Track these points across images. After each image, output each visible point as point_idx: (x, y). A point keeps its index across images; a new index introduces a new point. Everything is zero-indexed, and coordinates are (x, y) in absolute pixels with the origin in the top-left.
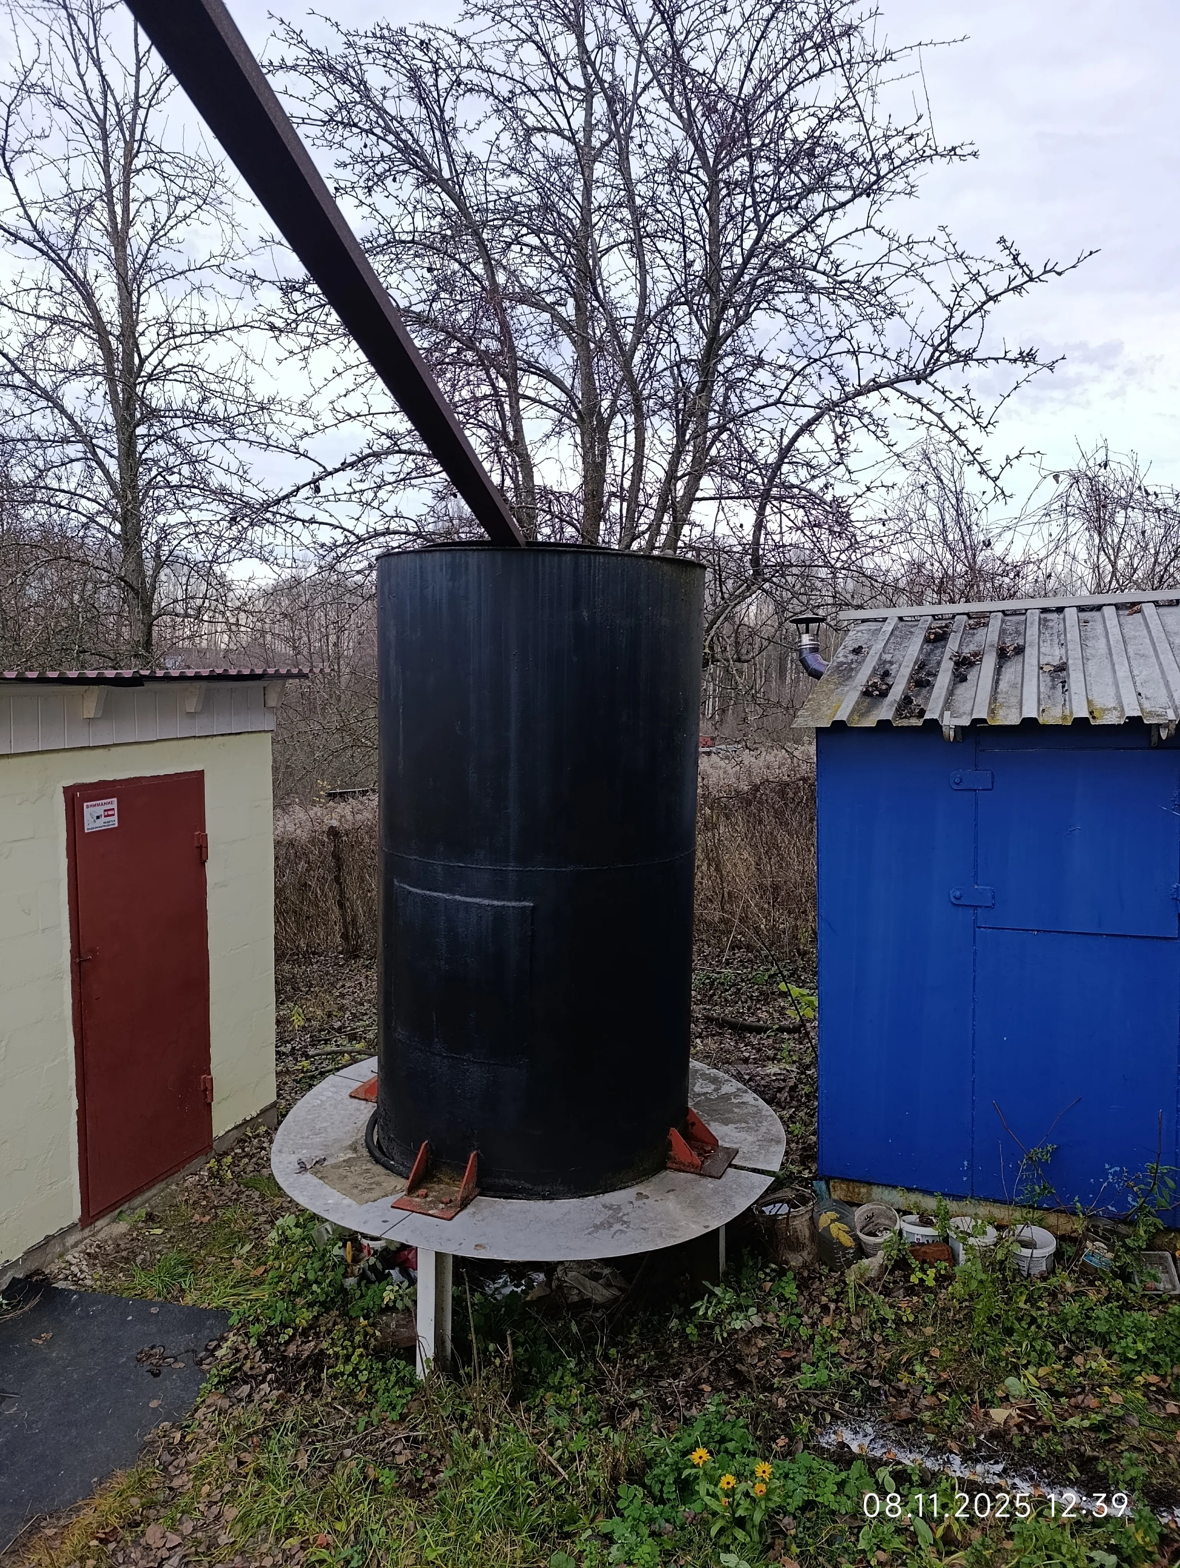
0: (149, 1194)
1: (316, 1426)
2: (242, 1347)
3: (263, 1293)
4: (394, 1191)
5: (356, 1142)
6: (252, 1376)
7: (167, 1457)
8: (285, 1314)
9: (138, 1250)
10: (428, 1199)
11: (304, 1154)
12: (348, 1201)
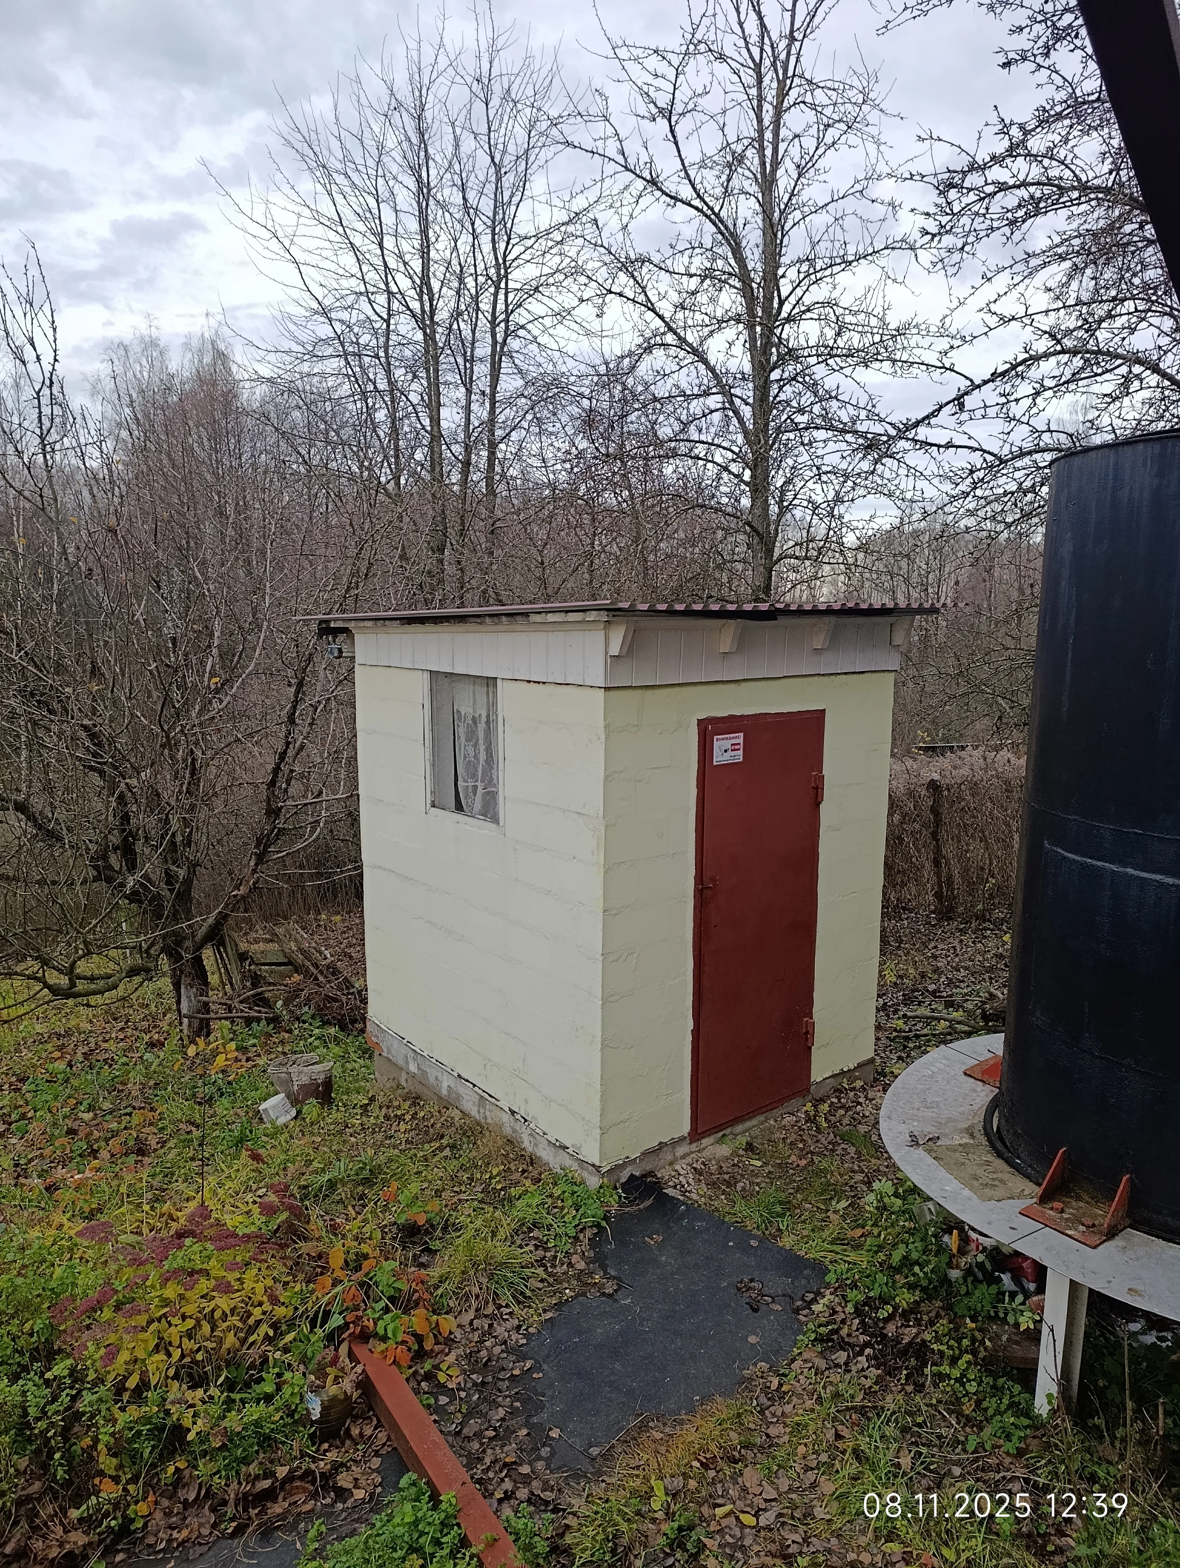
0: (749, 1124)
1: (919, 1425)
2: (839, 1309)
3: (862, 1258)
4: (1021, 1196)
5: (972, 1126)
6: (849, 1344)
7: (763, 1400)
8: (885, 1288)
9: (739, 1177)
10: (1065, 1216)
11: (916, 1127)
12: (967, 1192)
